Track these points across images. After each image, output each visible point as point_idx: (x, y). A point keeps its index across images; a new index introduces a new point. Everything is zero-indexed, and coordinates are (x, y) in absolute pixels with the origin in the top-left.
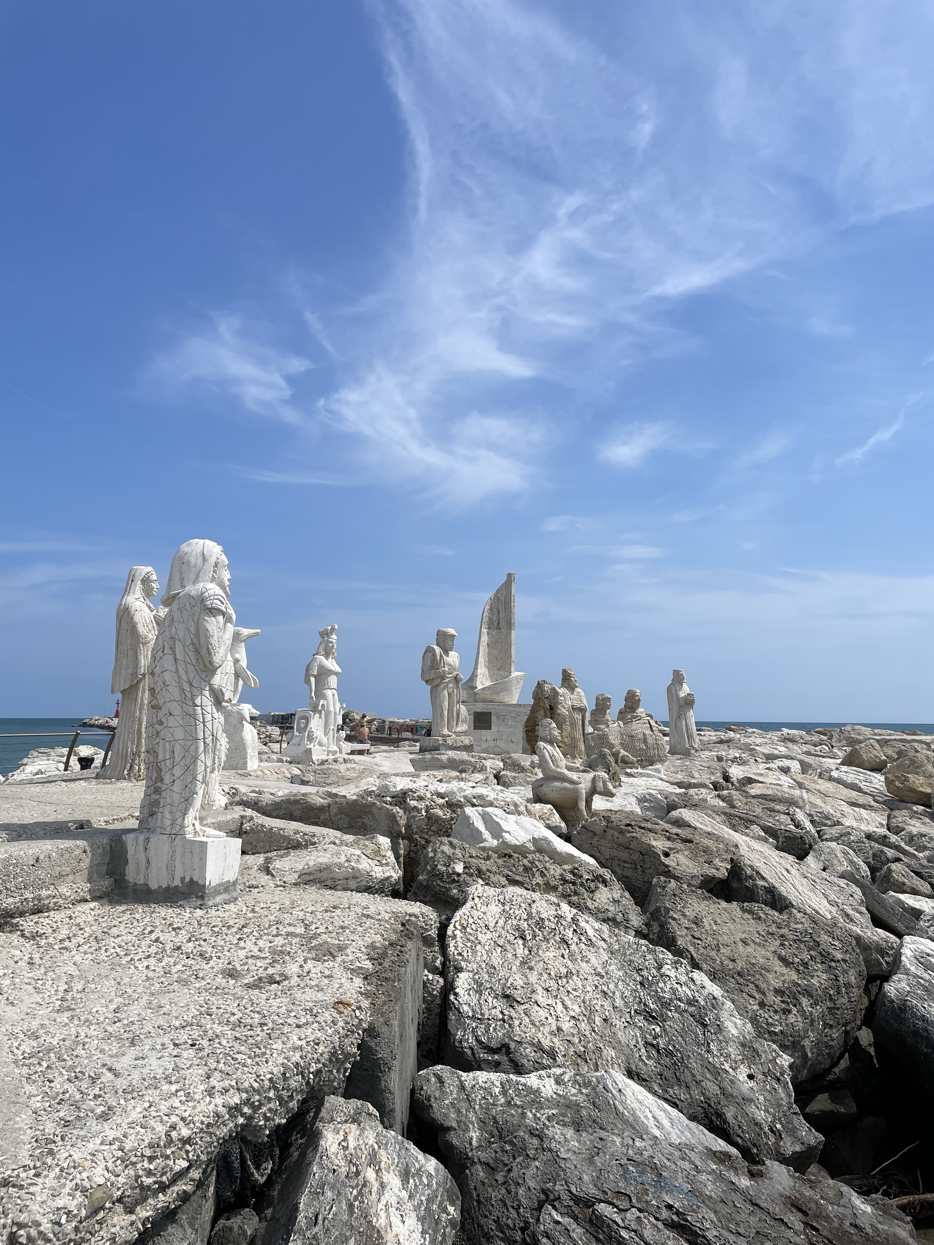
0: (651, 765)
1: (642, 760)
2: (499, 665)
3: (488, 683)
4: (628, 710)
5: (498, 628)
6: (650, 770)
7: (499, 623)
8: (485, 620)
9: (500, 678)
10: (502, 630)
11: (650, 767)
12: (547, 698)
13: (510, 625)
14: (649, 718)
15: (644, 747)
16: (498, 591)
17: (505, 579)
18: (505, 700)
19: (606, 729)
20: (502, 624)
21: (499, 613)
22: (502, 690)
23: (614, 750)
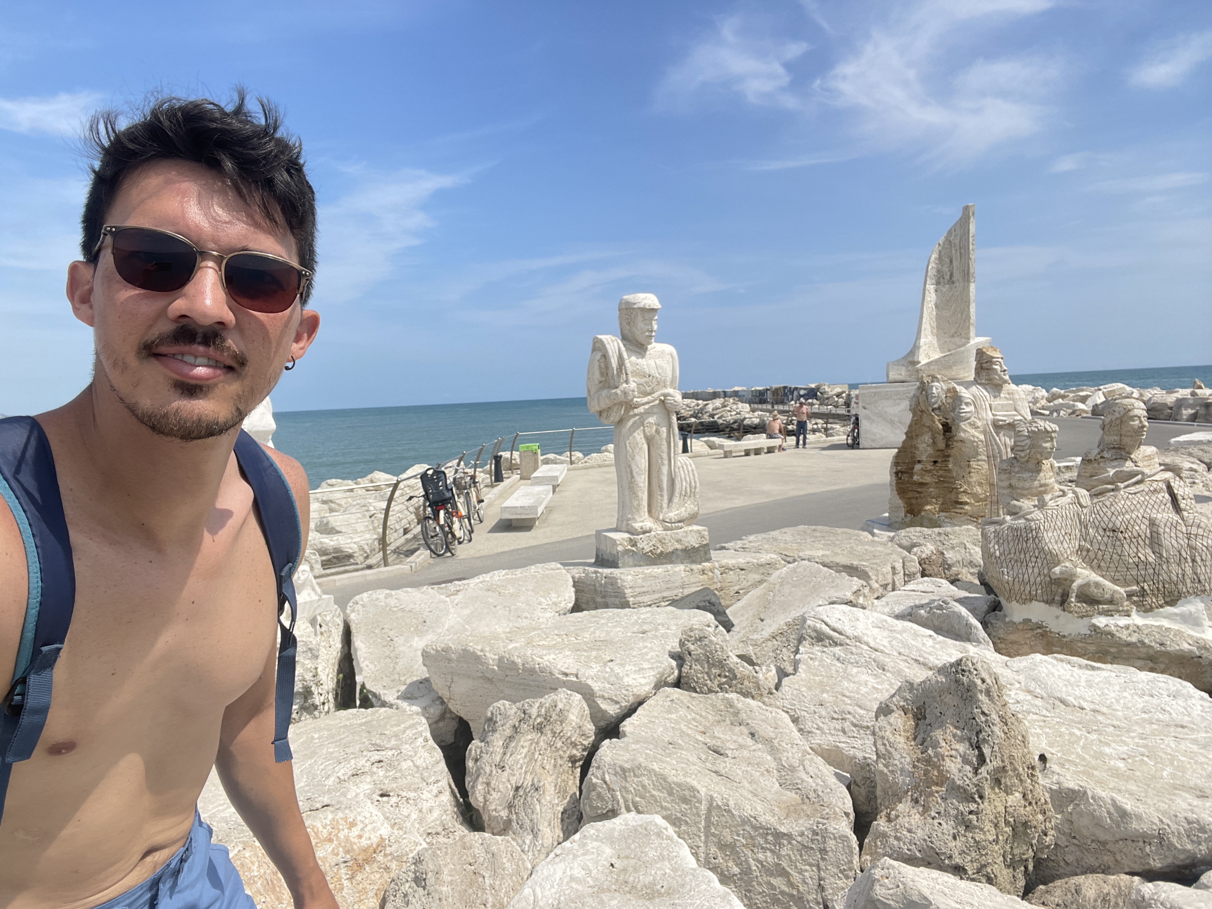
0: (1172, 603)
1: (1143, 593)
2: (953, 331)
3: (936, 355)
4: (1106, 455)
5: (951, 281)
6: (1168, 617)
7: (951, 275)
8: (932, 272)
9: (954, 347)
10: (957, 284)
11: (1169, 609)
12: (939, 408)
13: (967, 276)
14: (1169, 475)
15: (1152, 558)
16: (950, 233)
17: (960, 214)
18: (961, 376)
19: (1037, 514)
20: (957, 276)
21: (951, 261)
22: (955, 363)
23: (1057, 570)
